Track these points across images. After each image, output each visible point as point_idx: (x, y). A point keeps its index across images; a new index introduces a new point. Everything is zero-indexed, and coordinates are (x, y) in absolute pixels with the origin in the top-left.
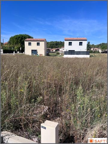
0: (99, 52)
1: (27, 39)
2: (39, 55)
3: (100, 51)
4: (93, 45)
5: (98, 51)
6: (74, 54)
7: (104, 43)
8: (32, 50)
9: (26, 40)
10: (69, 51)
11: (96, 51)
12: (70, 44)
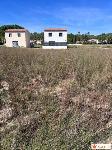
0: (96, 44)
1: (8, 30)
2: (20, 46)
3: (98, 42)
4: (93, 36)
5: (96, 42)
6: (54, 46)
7: (105, 34)
8: (13, 42)
9: (6, 31)
10: (49, 42)
11: (93, 42)
12: (50, 35)
